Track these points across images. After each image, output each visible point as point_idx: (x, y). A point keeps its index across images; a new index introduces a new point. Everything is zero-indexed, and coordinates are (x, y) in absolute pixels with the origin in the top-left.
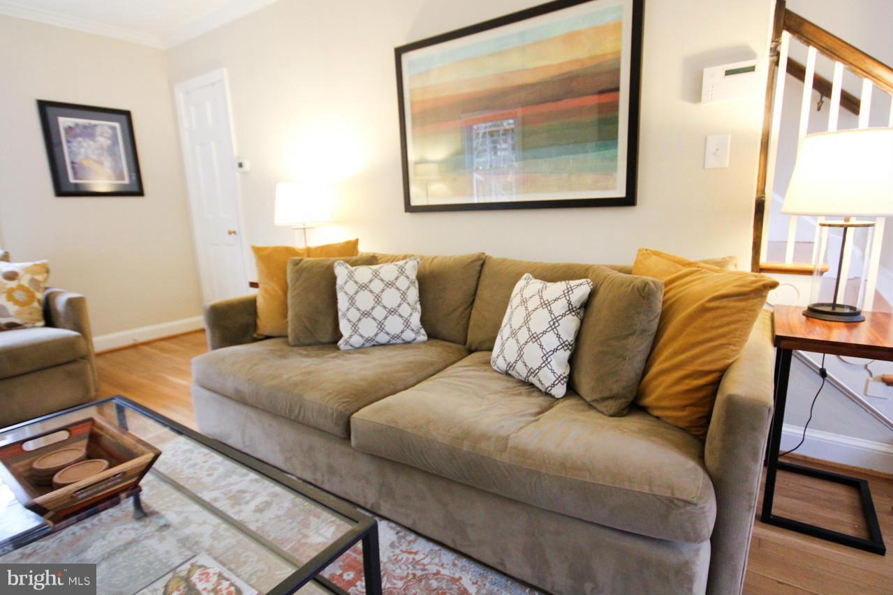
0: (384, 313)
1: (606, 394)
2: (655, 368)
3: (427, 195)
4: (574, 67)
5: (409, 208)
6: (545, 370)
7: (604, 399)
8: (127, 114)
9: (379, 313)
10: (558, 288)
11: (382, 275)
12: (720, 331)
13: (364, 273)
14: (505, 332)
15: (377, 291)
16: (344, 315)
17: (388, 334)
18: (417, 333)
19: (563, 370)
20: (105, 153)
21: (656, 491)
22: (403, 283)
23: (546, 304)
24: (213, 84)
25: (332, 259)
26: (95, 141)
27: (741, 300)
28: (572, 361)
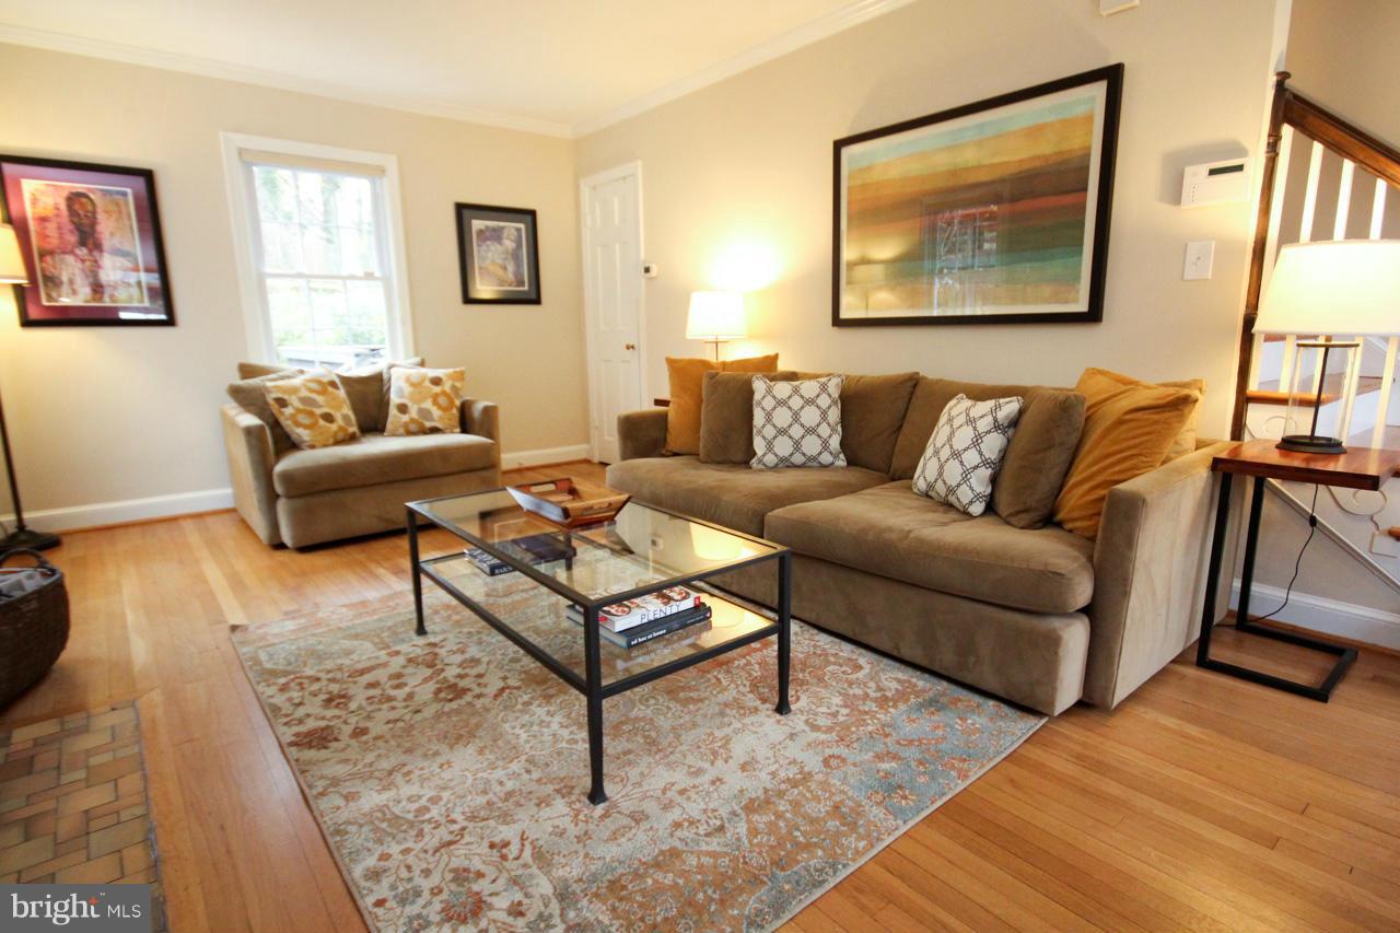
0: (802, 431)
1: (1021, 507)
2: (1072, 481)
3: (867, 307)
4: (1037, 164)
5: (838, 322)
6: (964, 487)
7: (1018, 513)
8: (532, 214)
9: (797, 431)
10: (985, 406)
11: (802, 392)
12: (1131, 443)
13: (782, 389)
14: (929, 451)
15: (796, 408)
16: (760, 432)
17: (804, 454)
18: (836, 457)
19: (984, 488)
20: (510, 257)
21: (1032, 566)
22: (824, 401)
23: (971, 421)
24: (624, 178)
25: (750, 374)
26: (501, 244)
27: (1158, 413)
28: (994, 480)
